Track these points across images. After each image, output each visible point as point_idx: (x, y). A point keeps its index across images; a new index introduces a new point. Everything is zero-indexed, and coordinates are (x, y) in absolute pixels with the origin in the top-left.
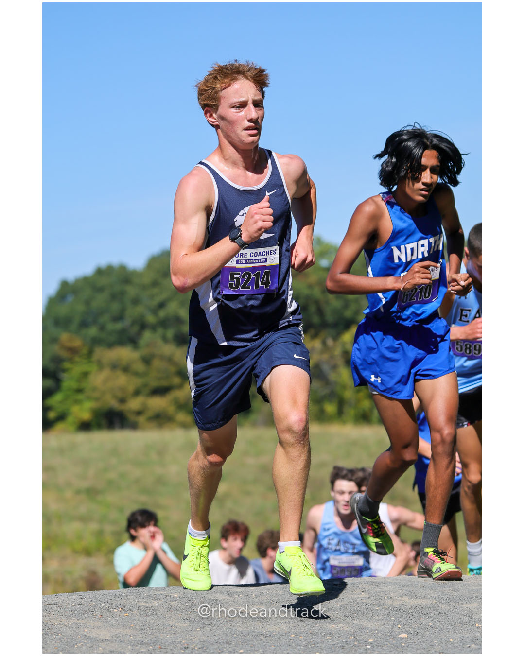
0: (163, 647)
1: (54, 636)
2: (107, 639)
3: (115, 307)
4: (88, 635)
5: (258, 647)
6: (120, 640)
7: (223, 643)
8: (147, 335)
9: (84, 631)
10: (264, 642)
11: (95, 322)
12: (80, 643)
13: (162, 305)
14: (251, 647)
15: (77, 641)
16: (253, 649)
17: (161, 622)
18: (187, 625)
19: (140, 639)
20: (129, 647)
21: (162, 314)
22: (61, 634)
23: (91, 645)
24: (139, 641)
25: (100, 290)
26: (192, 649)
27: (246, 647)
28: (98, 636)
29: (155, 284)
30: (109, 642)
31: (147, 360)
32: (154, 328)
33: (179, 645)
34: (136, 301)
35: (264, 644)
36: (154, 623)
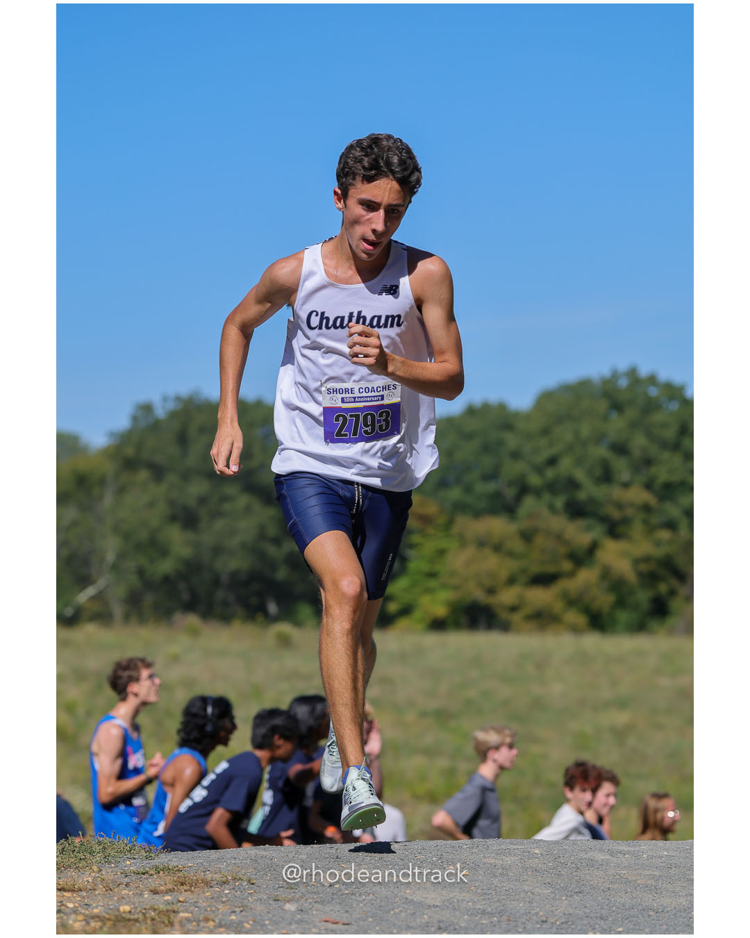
0: (512, 919)
1: (364, 897)
2: (436, 904)
3: (487, 462)
4: (410, 898)
5: (644, 926)
6: (454, 906)
7: (596, 918)
8: (529, 502)
9: (405, 892)
10: (653, 920)
11: (458, 481)
12: (398, 908)
13: (552, 461)
14: (635, 925)
15: (395, 905)
16: (637, 927)
17: (512, 886)
18: (548, 891)
19: (481, 907)
20: (466, 917)
21: (550, 473)
22: (374, 895)
23: (413, 912)
24: (479, 909)
25: (469, 436)
26: (552, 923)
27: (627, 924)
28: (423, 900)
29: (546, 432)
30: (438, 909)
31: (527, 536)
32: (537, 492)
33: (535, 918)
34: (516, 455)
35: (653, 922)
36: (503, 887)
